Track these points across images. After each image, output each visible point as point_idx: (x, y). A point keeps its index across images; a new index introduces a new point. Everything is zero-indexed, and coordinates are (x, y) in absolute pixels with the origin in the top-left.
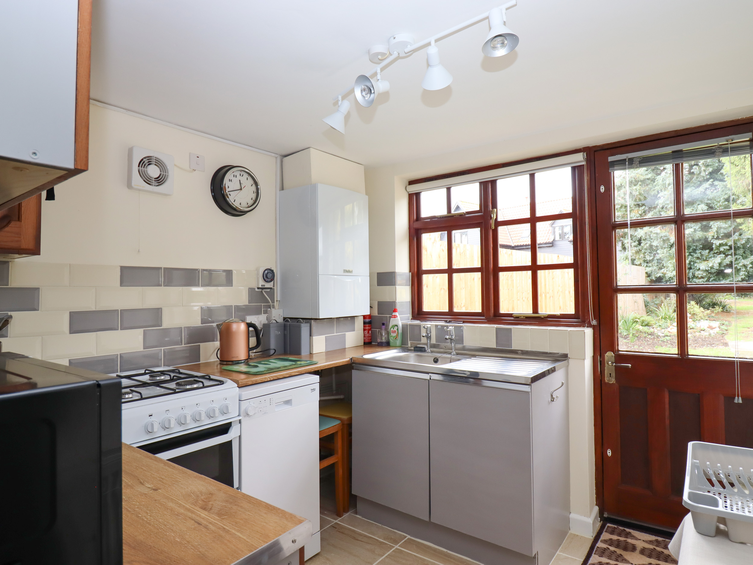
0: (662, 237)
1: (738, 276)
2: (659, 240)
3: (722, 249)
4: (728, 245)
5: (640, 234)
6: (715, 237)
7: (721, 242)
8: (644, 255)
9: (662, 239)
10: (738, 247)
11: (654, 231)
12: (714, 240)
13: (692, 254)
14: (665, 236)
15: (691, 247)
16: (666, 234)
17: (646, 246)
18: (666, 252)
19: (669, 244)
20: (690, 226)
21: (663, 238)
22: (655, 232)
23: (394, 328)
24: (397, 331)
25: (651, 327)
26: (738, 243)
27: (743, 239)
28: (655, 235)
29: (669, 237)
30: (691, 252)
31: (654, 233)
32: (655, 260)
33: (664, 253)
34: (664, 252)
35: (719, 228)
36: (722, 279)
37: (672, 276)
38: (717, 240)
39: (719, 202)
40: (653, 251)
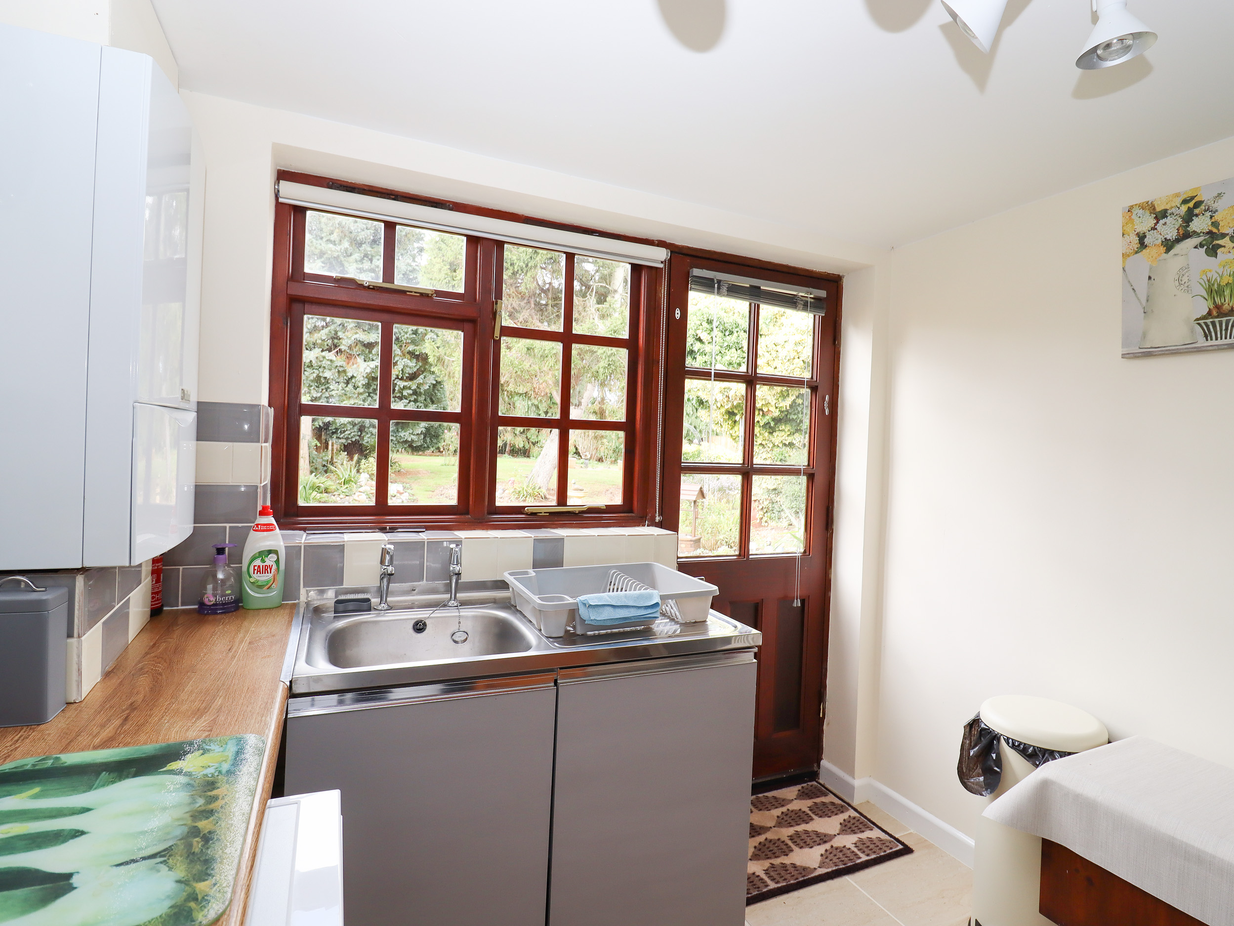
0: (337, 366)
1: (418, 427)
2: (333, 370)
3: (405, 393)
4: (412, 389)
5: (309, 357)
6: (400, 377)
7: (406, 384)
8: (309, 389)
9: (337, 370)
10: (420, 392)
11: (328, 356)
12: (398, 380)
13: (372, 395)
14: (340, 366)
15: (371, 386)
16: (342, 363)
17: (312, 377)
18: (341, 388)
19: (345, 377)
20: (371, 358)
21: (338, 368)
22: (330, 358)
23: (266, 559)
24: (274, 567)
25: (331, 494)
26: (422, 388)
27: (427, 383)
28: (329, 363)
29: (346, 368)
30: (371, 393)
31: (328, 360)
32: (323, 398)
33: (338, 390)
34: (338, 388)
35: (405, 366)
36: (401, 430)
37: (346, 423)
38: (401, 381)
39: (406, 333)
40: (320, 384)
